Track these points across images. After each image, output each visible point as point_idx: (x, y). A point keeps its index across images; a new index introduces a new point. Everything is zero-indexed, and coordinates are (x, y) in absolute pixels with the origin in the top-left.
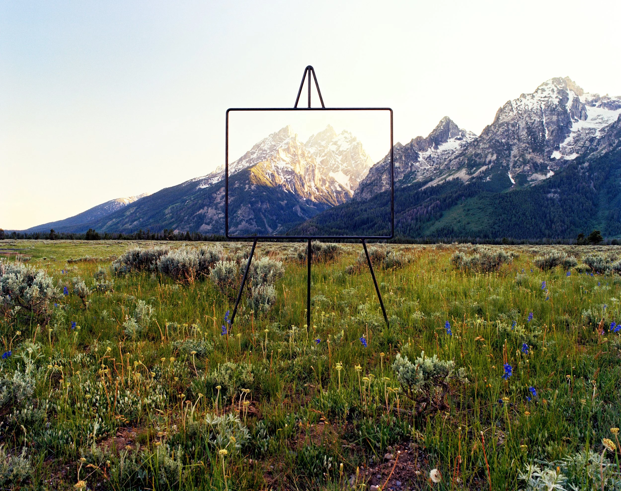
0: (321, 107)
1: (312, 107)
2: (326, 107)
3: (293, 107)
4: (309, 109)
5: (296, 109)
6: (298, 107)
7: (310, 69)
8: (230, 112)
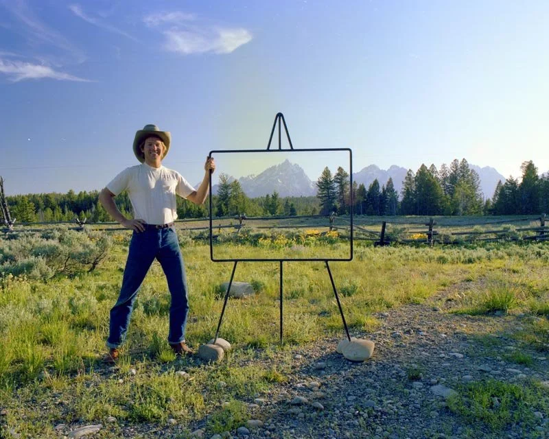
3: (266, 149)
4: (280, 150)
6: (270, 149)
7: (280, 115)
8: (212, 154)
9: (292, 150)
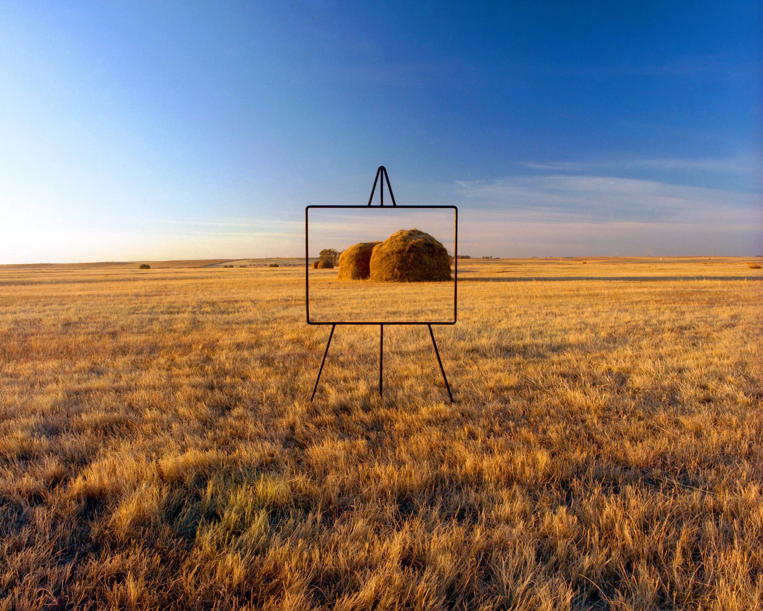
0: (392, 204)
1: (384, 204)
2: (397, 204)
3: (367, 204)
4: (382, 206)
5: (369, 206)
6: (372, 204)
7: (382, 169)
8: (309, 209)
9: (395, 206)
